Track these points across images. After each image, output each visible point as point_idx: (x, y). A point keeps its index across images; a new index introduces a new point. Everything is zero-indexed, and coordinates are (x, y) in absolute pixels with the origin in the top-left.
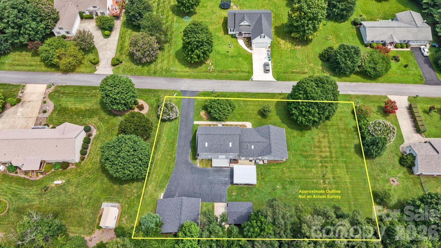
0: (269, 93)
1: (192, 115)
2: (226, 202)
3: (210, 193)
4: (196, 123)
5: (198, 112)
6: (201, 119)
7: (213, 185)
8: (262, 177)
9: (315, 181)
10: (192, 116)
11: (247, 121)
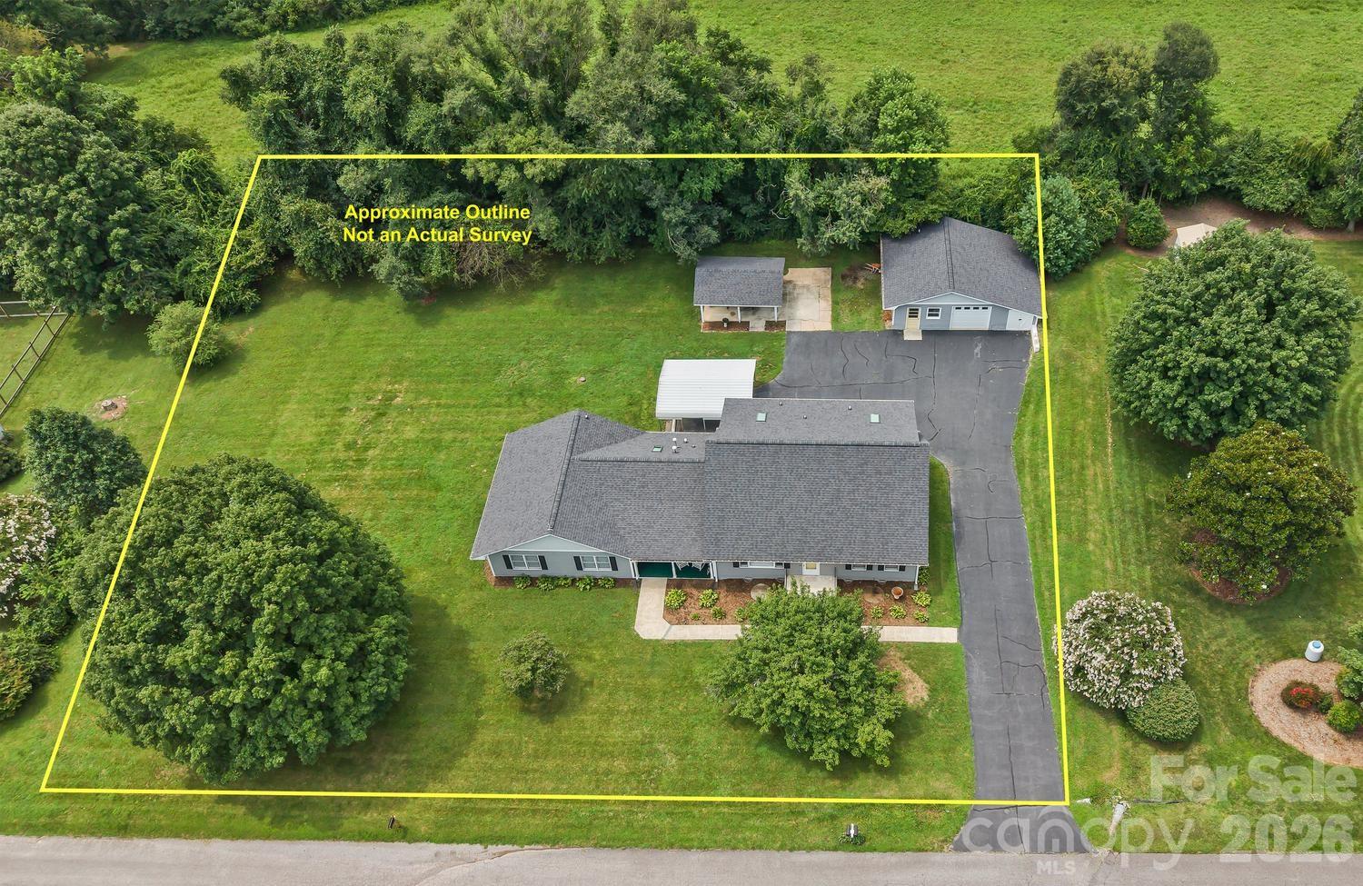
0: (473, 841)
1: (975, 677)
2: (790, 332)
3: (850, 356)
4: (948, 635)
5: (942, 697)
6: (922, 656)
7: (838, 382)
8: (635, 409)
9: (425, 401)
10: (978, 674)
11: (655, 645)
